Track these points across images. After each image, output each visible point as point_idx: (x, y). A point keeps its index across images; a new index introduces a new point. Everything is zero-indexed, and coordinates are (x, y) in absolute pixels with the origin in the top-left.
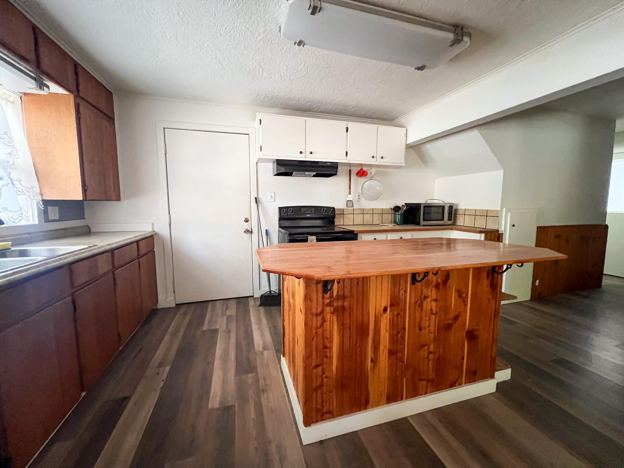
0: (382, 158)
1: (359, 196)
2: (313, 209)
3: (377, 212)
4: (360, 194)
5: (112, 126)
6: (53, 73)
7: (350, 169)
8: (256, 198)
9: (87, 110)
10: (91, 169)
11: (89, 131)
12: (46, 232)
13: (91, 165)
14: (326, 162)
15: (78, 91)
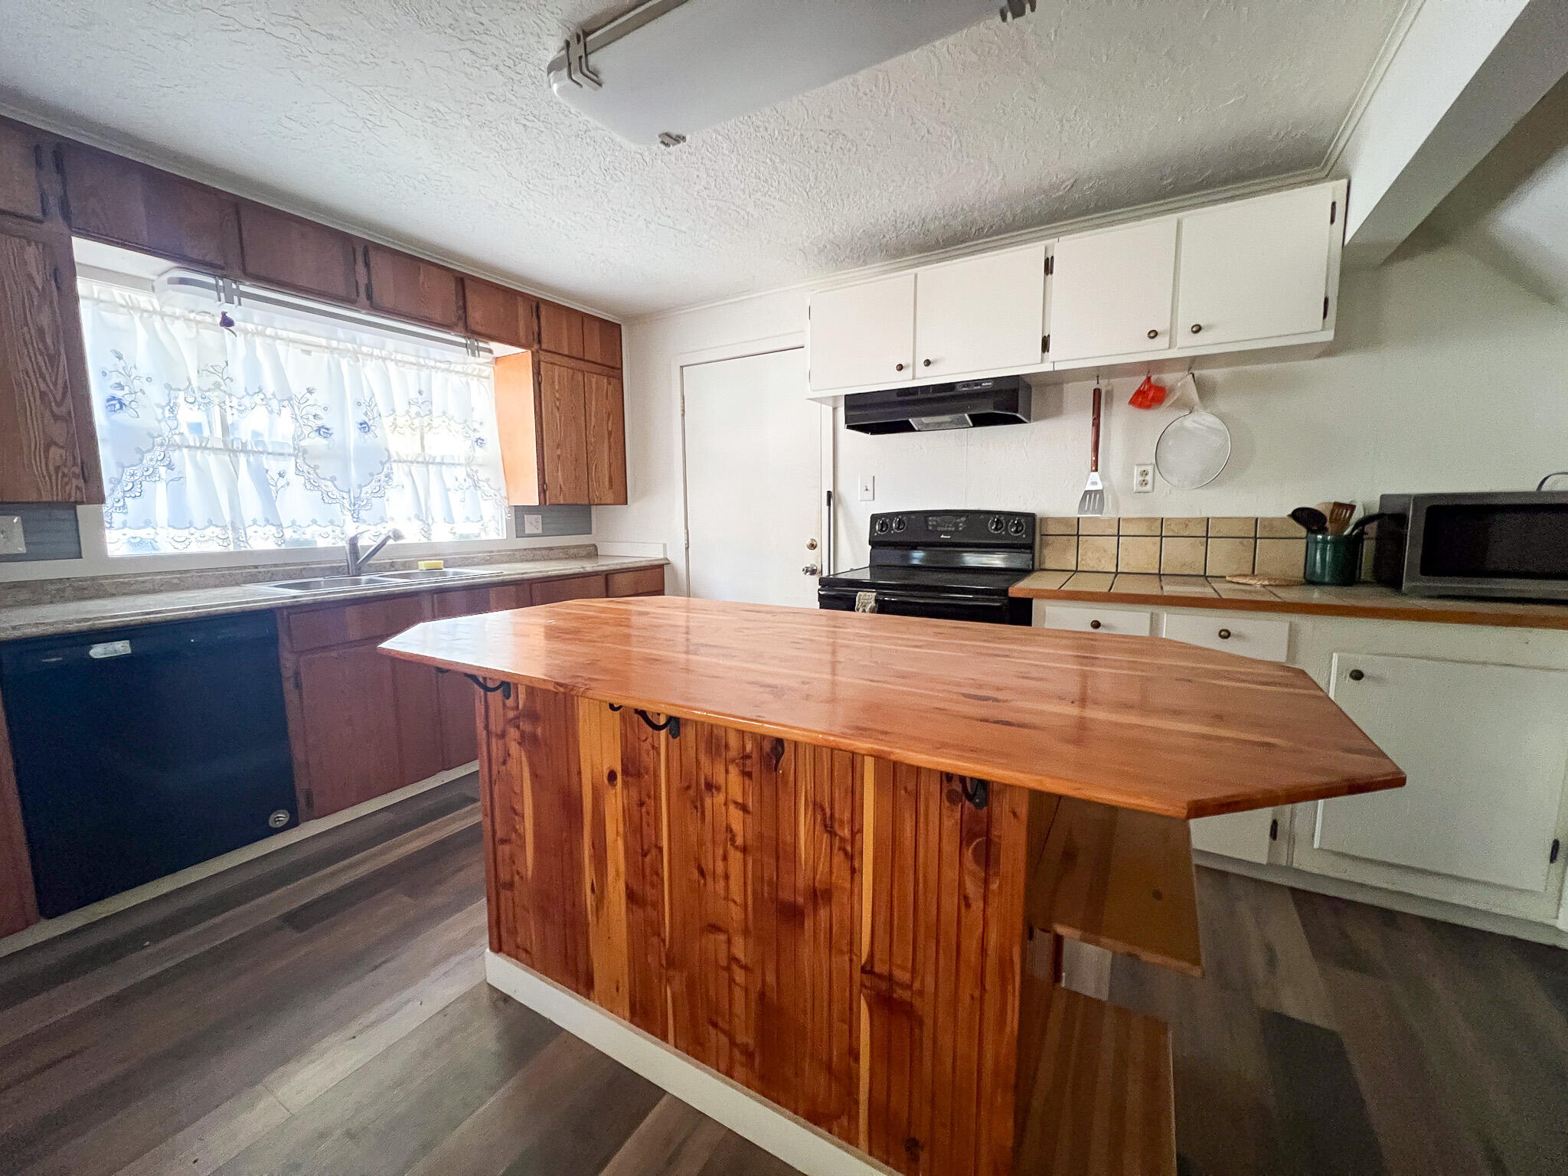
0: (1197, 329)
1: (1145, 473)
2: (963, 519)
3: (1225, 532)
4: (1150, 469)
5: (614, 381)
6: (489, 332)
7: (1098, 386)
8: (829, 492)
9: (557, 368)
10: (559, 456)
11: (558, 399)
12: (517, 550)
13: (559, 452)
14: (978, 382)
15: (540, 342)
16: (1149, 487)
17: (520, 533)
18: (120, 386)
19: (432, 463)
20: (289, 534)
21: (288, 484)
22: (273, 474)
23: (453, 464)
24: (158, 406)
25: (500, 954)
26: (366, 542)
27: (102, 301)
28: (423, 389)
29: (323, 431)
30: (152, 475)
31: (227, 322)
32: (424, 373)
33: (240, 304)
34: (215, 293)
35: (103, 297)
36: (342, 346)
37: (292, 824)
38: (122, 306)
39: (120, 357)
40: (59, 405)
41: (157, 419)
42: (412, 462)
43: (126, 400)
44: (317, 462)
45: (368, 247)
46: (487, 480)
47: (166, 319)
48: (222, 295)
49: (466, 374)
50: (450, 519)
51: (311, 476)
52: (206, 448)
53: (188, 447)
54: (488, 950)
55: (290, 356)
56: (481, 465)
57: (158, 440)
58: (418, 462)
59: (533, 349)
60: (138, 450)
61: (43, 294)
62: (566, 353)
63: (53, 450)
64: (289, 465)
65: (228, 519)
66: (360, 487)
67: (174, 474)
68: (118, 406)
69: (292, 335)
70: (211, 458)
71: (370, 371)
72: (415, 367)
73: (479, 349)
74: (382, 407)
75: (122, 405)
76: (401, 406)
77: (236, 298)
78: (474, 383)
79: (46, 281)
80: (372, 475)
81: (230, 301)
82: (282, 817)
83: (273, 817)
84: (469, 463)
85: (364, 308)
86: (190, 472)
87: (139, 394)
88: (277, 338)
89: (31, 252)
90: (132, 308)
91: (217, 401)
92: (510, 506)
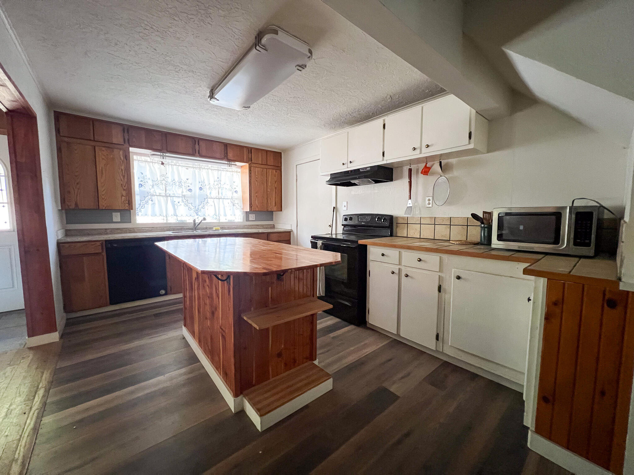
0: (427, 146)
1: (429, 200)
2: (369, 217)
3: (457, 223)
4: (431, 198)
5: (278, 171)
6: (234, 159)
7: (410, 168)
8: (334, 207)
9: (257, 168)
10: (256, 196)
11: (257, 178)
12: (246, 225)
13: (257, 194)
14: (366, 168)
15: (251, 161)
16: (430, 206)
17: (248, 220)
18: (142, 181)
19: (221, 199)
20: (179, 219)
21: (181, 205)
22: (177, 202)
23: (228, 199)
24: (151, 185)
25: (185, 327)
26: (198, 221)
27: (140, 161)
28: (219, 177)
29: (190, 190)
30: (147, 202)
31: (163, 164)
32: (220, 172)
33: (166, 159)
34: (160, 157)
35: (140, 159)
36: (196, 166)
37: (166, 294)
38: (144, 161)
39: (142, 174)
40: (125, 187)
41: (150, 189)
42: (214, 198)
43: (143, 185)
44: (188, 199)
45: (200, 139)
46: (238, 204)
47: (153, 163)
48: (162, 157)
49: (232, 172)
50: (225, 215)
51: (186, 203)
52: (161, 196)
53: (157, 195)
54: (183, 326)
55: (182, 170)
56: (236, 199)
57: (150, 194)
58: (217, 198)
59: (249, 163)
60: (144, 197)
61: (123, 161)
62: (260, 163)
63: (123, 197)
64: (180, 199)
65: (165, 215)
66: (199, 206)
67: (153, 202)
68: (141, 186)
69: (183, 165)
70: (162, 198)
71: (204, 172)
72: (217, 171)
73: (232, 164)
74: (207, 183)
75: (142, 185)
76: (212, 182)
77: (165, 157)
78: (235, 174)
79: (124, 158)
80: (201, 202)
81: (163, 158)
82: (163, 292)
83: (161, 291)
84: (232, 198)
85: (198, 156)
86: (156, 202)
87: (146, 183)
88: (179, 166)
89: (121, 153)
90: (146, 161)
91: (164, 183)
92: (244, 212)
